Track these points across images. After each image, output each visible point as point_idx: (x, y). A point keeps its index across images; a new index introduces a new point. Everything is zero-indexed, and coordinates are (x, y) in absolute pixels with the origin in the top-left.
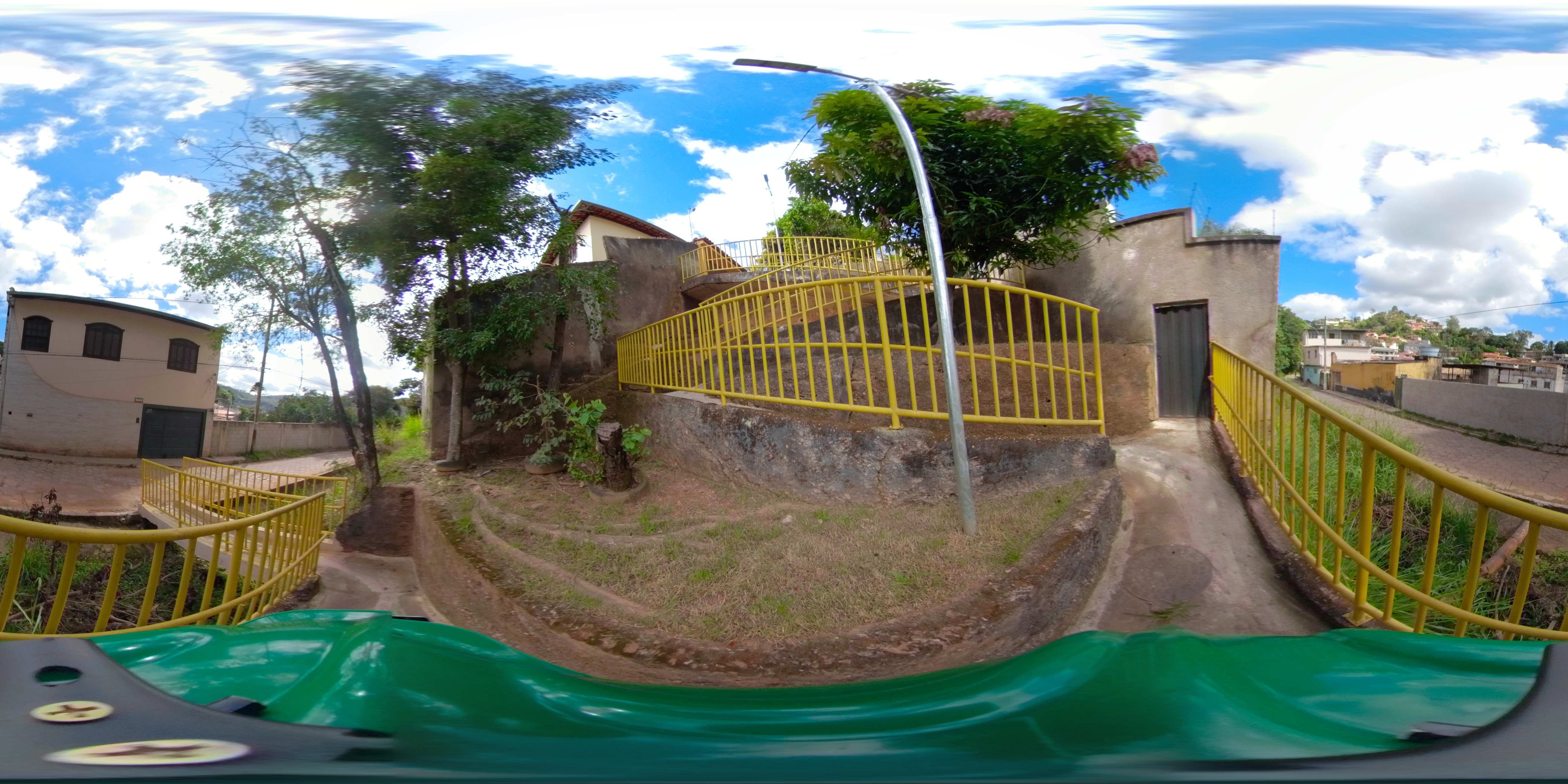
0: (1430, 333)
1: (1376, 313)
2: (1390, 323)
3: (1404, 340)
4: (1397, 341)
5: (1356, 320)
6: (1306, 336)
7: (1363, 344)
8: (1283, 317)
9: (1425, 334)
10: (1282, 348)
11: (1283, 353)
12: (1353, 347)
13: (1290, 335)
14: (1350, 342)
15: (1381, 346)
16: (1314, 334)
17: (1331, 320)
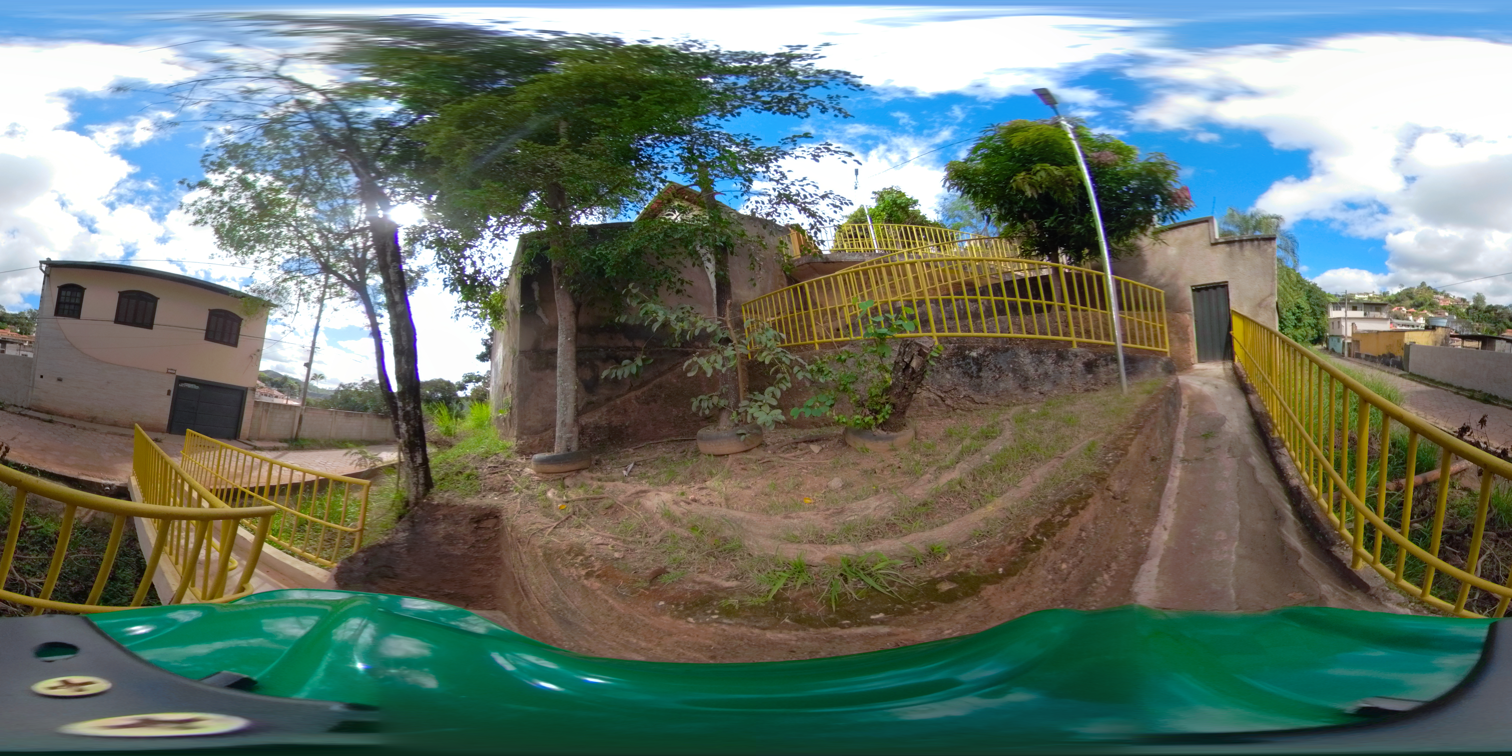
0: (1457, 309)
1: (1404, 288)
2: (1419, 298)
3: (1430, 315)
4: (1425, 316)
5: (1385, 294)
6: (1331, 308)
7: (1385, 316)
8: (1310, 291)
9: (1452, 310)
10: (1308, 320)
11: (1310, 325)
12: (1374, 319)
13: (1316, 308)
14: (1372, 314)
15: (1408, 319)
16: (1337, 306)
17: (1361, 294)
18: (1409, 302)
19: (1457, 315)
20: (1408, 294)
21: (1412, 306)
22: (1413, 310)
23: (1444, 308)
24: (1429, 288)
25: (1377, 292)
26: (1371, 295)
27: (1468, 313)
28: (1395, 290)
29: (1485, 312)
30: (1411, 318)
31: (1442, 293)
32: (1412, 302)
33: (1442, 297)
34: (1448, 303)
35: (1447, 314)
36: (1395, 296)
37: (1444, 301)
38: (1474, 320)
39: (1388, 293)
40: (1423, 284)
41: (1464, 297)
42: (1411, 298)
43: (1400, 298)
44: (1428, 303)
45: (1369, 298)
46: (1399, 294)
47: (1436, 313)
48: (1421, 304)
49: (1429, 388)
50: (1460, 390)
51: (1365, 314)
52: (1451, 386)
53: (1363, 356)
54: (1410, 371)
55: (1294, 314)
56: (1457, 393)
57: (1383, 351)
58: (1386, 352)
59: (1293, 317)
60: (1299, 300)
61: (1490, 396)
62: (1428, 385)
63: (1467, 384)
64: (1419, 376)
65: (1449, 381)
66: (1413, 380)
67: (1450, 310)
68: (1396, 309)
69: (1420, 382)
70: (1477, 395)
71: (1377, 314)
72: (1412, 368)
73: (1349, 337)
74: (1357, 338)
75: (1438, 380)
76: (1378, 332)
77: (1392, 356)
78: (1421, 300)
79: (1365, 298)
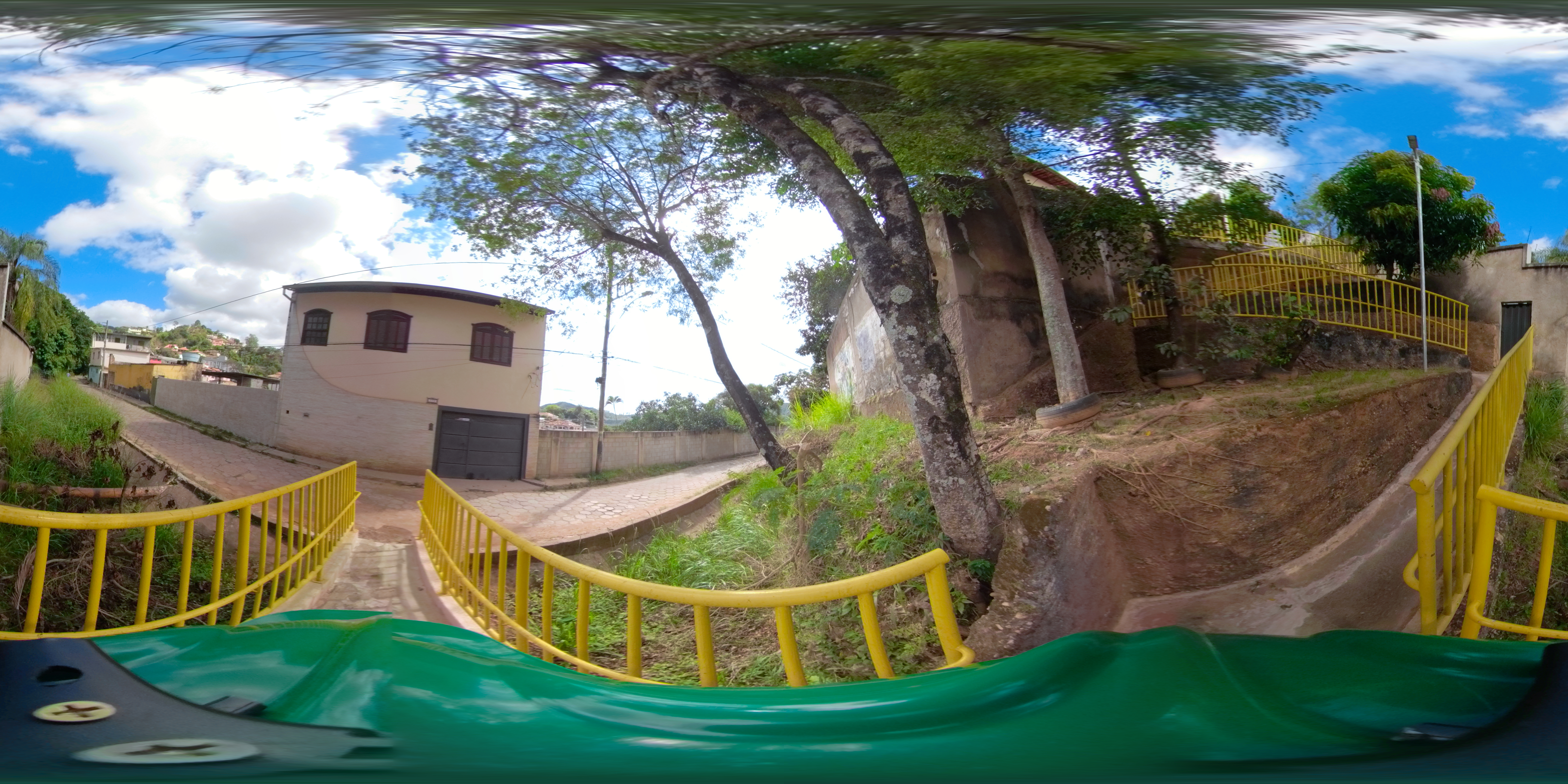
0: (229, 350)
1: (179, 326)
2: (192, 337)
5: (159, 330)
6: (94, 338)
7: (147, 350)
8: (77, 319)
9: (225, 350)
10: (71, 348)
11: (71, 353)
12: (136, 352)
13: (81, 336)
14: (134, 347)
16: (101, 336)
17: (134, 328)
18: (182, 340)
19: (229, 356)
20: (182, 332)
21: (185, 345)
22: (185, 348)
23: (217, 349)
24: (203, 327)
25: (151, 328)
26: (145, 330)
27: (240, 354)
28: (169, 327)
29: (257, 354)
30: (181, 356)
31: (216, 333)
32: (185, 340)
33: (215, 337)
34: (221, 343)
35: (219, 355)
36: (169, 332)
37: (217, 341)
38: (245, 362)
39: (161, 329)
40: (198, 322)
41: (238, 338)
42: (185, 336)
43: (173, 335)
44: (201, 342)
45: (143, 332)
46: (173, 331)
47: (208, 353)
48: (194, 343)
49: (166, 421)
50: (195, 425)
51: (127, 347)
52: (189, 421)
53: (116, 388)
54: (156, 404)
55: (56, 340)
56: (192, 428)
57: (133, 383)
58: (136, 385)
59: (55, 344)
60: (63, 327)
61: (225, 432)
62: (167, 419)
63: (205, 420)
64: (162, 410)
65: (188, 416)
66: (154, 413)
67: (222, 350)
68: (168, 346)
69: (160, 416)
70: (211, 431)
71: (140, 348)
72: (157, 403)
73: (105, 368)
74: (113, 369)
75: (179, 414)
76: (132, 364)
77: (141, 389)
78: (194, 339)
79: (138, 333)
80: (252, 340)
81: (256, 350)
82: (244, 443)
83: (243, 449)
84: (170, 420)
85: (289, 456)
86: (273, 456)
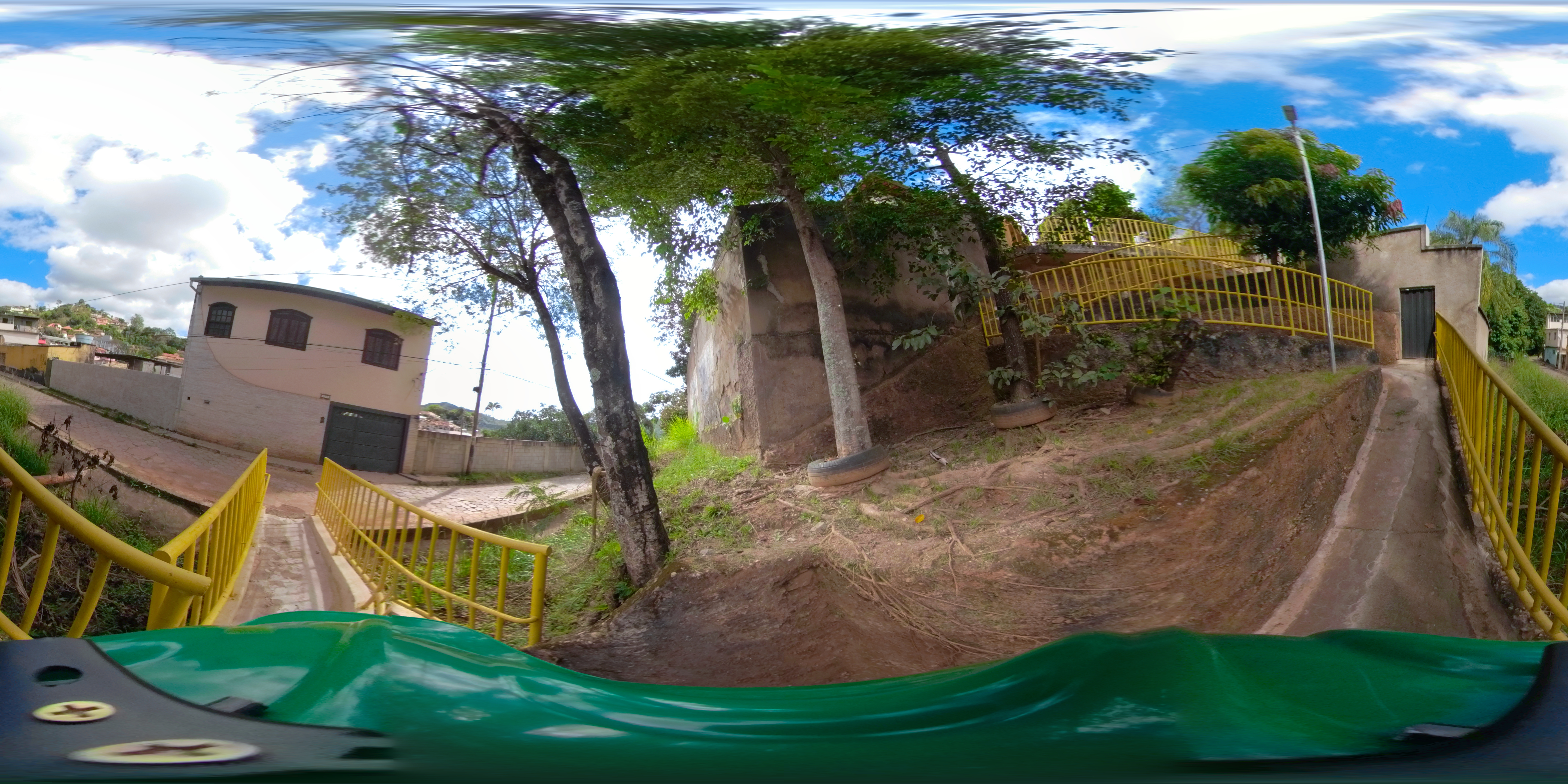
0: (114, 329)
1: (62, 304)
2: (76, 316)
5: (42, 309)
7: (35, 330)
9: (108, 330)
12: (24, 333)
14: (23, 328)
15: (62, 336)
17: (16, 307)
18: (65, 319)
19: (114, 335)
20: (65, 311)
21: (68, 324)
22: (68, 327)
23: (101, 328)
24: (87, 306)
25: (34, 307)
26: (27, 309)
27: (124, 334)
28: (52, 306)
29: (143, 334)
30: (65, 335)
31: (100, 312)
32: (68, 319)
33: (100, 316)
34: (106, 322)
35: (103, 334)
36: (52, 311)
37: (101, 320)
38: (129, 342)
39: (44, 308)
41: (122, 317)
42: (68, 315)
43: (56, 314)
44: (85, 321)
45: (25, 311)
46: (56, 310)
47: (93, 332)
48: (78, 322)
49: (65, 404)
50: (94, 408)
51: (15, 327)
52: (88, 403)
53: (8, 370)
54: (51, 386)
56: (93, 411)
57: (26, 365)
58: (29, 366)
61: (125, 415)
62: (65, 401)
63: (104, 402)
64: (58, 392)
65: (86, 399)
66: (52, 395)
67: (107, 330)
68: (51, 325)
69: (58, 398)
70: (111, 414)
71: (28, 329)
72: (52, 384)
75: (77, 396)
76: (24, 346)
77: (34, 370)
78: (78, 318)
79: (21, 312)
80: (137, 320)
81: (141, 329)
82: (145, 426)
83: (145, 432)
84: (69, 402)
85: (191, 441)
86: (174, 440)
